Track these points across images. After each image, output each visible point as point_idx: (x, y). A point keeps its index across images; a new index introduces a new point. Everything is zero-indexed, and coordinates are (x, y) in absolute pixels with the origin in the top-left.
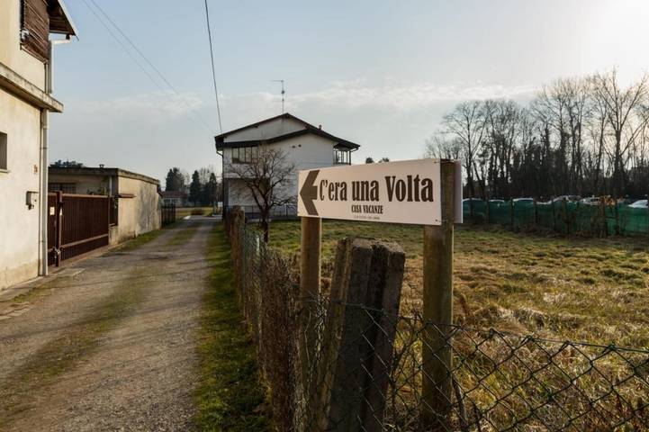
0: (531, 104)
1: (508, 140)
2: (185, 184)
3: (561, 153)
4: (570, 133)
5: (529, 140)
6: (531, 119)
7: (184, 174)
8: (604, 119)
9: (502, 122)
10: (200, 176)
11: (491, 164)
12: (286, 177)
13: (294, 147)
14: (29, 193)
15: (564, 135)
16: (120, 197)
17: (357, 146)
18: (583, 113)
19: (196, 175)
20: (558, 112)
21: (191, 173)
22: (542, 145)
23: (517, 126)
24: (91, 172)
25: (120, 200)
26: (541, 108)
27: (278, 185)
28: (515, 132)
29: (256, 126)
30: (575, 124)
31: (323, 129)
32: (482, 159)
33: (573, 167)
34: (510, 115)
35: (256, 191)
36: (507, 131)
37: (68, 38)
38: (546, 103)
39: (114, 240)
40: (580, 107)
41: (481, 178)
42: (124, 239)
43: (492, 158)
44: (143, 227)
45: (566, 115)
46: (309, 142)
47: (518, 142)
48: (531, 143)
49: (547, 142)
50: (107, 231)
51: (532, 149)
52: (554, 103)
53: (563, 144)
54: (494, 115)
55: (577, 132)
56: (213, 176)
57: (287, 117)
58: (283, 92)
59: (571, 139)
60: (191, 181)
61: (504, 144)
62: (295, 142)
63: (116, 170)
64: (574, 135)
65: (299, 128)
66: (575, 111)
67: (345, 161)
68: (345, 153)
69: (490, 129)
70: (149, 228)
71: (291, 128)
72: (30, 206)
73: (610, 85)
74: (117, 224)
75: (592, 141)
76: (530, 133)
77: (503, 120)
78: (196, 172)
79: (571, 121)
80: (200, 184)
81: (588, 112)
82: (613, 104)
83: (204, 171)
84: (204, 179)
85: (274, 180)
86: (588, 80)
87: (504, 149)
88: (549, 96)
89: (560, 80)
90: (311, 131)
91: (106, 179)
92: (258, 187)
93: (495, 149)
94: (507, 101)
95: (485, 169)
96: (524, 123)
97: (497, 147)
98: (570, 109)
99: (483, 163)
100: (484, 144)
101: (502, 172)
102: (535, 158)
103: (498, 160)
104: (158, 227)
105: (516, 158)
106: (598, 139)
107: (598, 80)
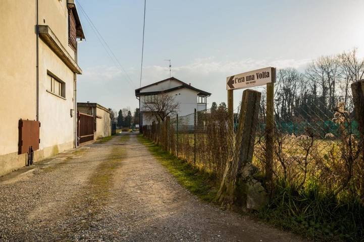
0: (306, 71)
1: (292, 91)
2: (115, 117)
3: (323, 98)
4: (328, 87)
5: (304, 91)
6: (305, 79)
7: (114, 111)
8: (348, 79)
9: (289, 81)
10: (123, 113)
11: (283, 105)
12: (174, 110)
13: (176, 95)
14: (71, 110)
15: (325, 89)
16: (97, 117)
17: (210, 94)
18: (336, 76)
19: (120, 112)
20: (321, 75)
21: (118, 111)
22: (312, 94)
23: (298, 84)
24: (84, 105)
25: (97, 118)
26: (312, 73)
27: (170, 114)
28: (297, 87)
29: (156, 84)
30: (331, 82)
31: (191, 85)
32: (277, 102)
33: (330, 106)
34: (293, 78)
35: (158, 117)
36: (292, 86)
37: (81, 40)
38: (314, 70)
39: (95, 138)
40: (334, 72)
41: (277, 113)
42: (99, 138)
43: (283, 102)
44: (105, 134)
45: (326, 77)
46: (184, 92)
47: (298, 93)
48: (306, 93)
49: (315, 92)
50: (93, 133)
51: (306, 96)
52: (319, 70)
53: (324, 93)
54: (284, 77)
55: (332, 86)
56: (129, 113)
57: (172, 79)
58: (170, 66)
59: (329, 90)
60: (118, 115)
61: (290, 94)
62: (177, 92)
63: (96, 104)
64: (330, 88)
65: (179, 85)
66: (331, 74)
67: (203, 102)
68: (203, 98)
69: (282, 85)
70: (107, 135)
71: (174, 85)
72: (72, 116)
73: (352, 59)
74: (96, 131)
75: (341, 91)
76: (305, 87)
77: (289, 80)
78: (121, 110)
79: (329, 80)
80: (122, 117)
81: (339, 75)
82: (353, 70)
83: (125, 110)
84: (125, 114)
85: (168, 111)
86: (339, 56)
87: (290, 96)
88: (316, 66)
89: (322, 57)
90: (185, 86)
91: (91, 108)
92: (159, 115)
93: (285, 97)
94: (292, 70)
95: (279, 108)
96: (302, 82)
97: (286, 95)
98: (328, 73)
99: (278, 104)
100: (278, 94)
101: (289, 109)
102: (308, 101)
103: (287, 103)
104: (110, 135)
105: (297, 101)
106: (344, 90)
107: (345, 57)
